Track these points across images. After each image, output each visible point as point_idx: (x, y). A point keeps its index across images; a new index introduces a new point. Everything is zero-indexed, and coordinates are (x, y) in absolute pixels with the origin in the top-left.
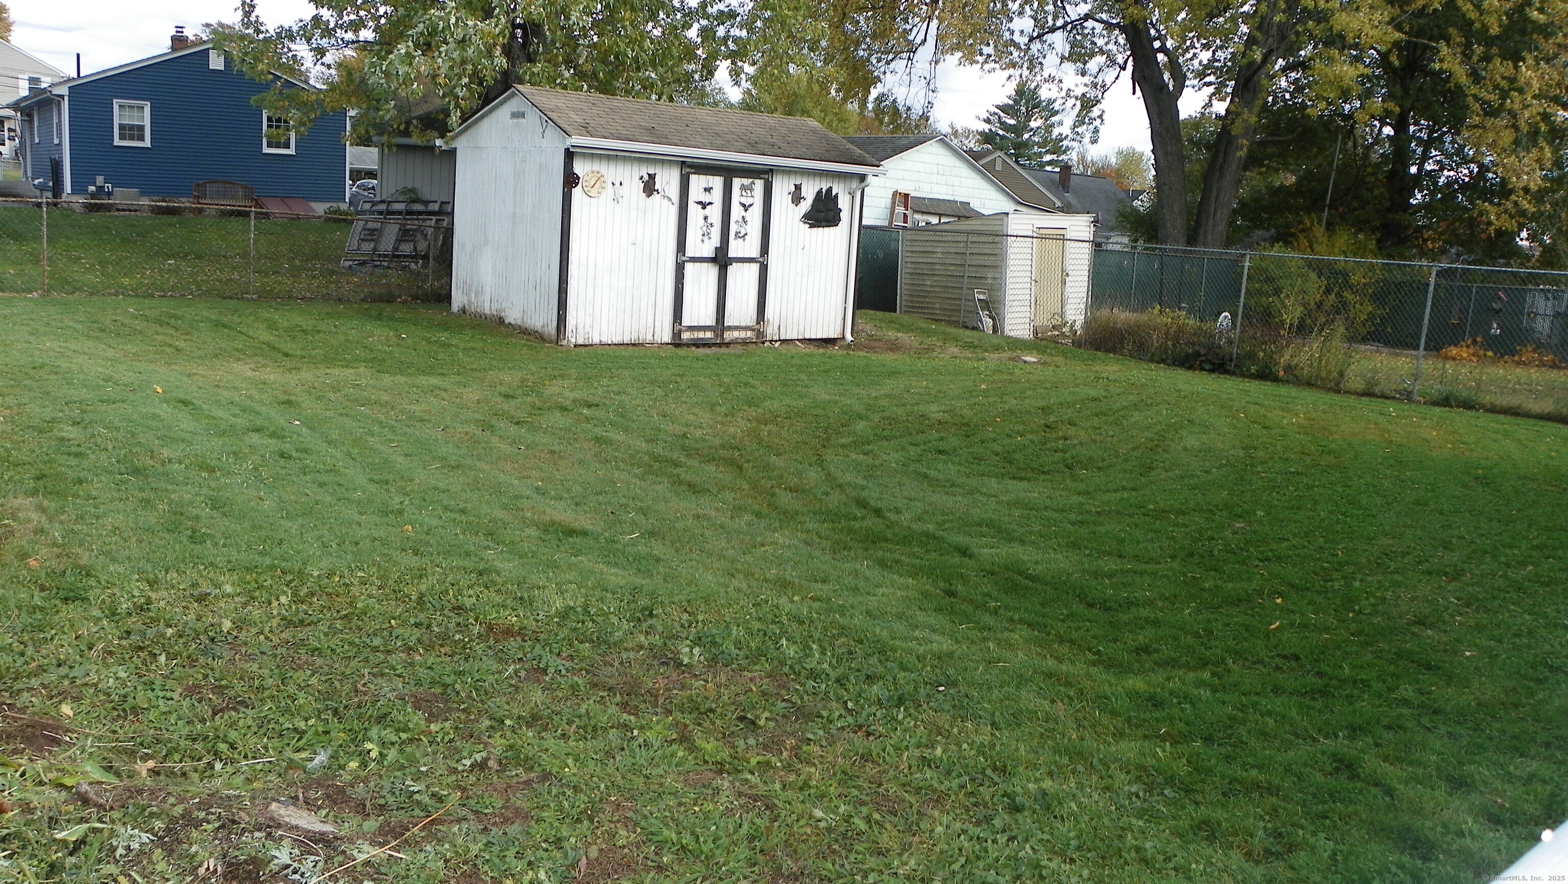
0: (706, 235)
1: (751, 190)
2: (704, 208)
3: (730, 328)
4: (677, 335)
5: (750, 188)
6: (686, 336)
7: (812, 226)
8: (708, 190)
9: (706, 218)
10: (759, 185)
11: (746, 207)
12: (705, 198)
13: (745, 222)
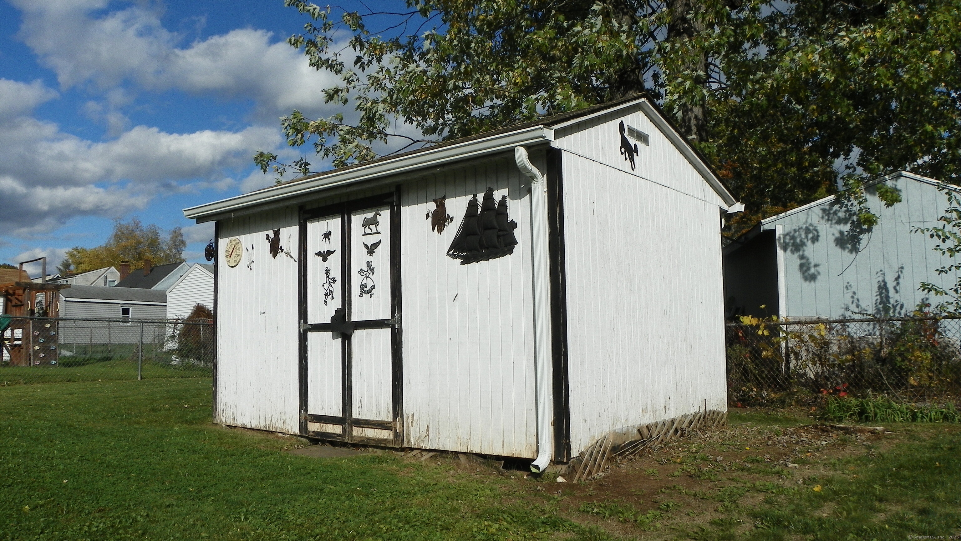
0: (329, 294)
1: (376, 223)
2: (325, 260)
3: (360, 423)
4: (303, 426)
5: (374, 222)
6: (313, 427)
7: (466, 261)
8: (327, 235)
9: (327, 272)
10: (385, 216)
11: (371, 250)
12: (325, 247)
13: (372, 270)
